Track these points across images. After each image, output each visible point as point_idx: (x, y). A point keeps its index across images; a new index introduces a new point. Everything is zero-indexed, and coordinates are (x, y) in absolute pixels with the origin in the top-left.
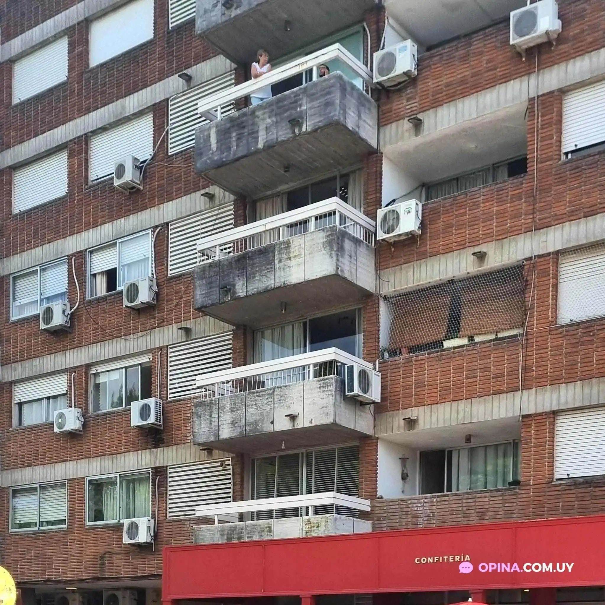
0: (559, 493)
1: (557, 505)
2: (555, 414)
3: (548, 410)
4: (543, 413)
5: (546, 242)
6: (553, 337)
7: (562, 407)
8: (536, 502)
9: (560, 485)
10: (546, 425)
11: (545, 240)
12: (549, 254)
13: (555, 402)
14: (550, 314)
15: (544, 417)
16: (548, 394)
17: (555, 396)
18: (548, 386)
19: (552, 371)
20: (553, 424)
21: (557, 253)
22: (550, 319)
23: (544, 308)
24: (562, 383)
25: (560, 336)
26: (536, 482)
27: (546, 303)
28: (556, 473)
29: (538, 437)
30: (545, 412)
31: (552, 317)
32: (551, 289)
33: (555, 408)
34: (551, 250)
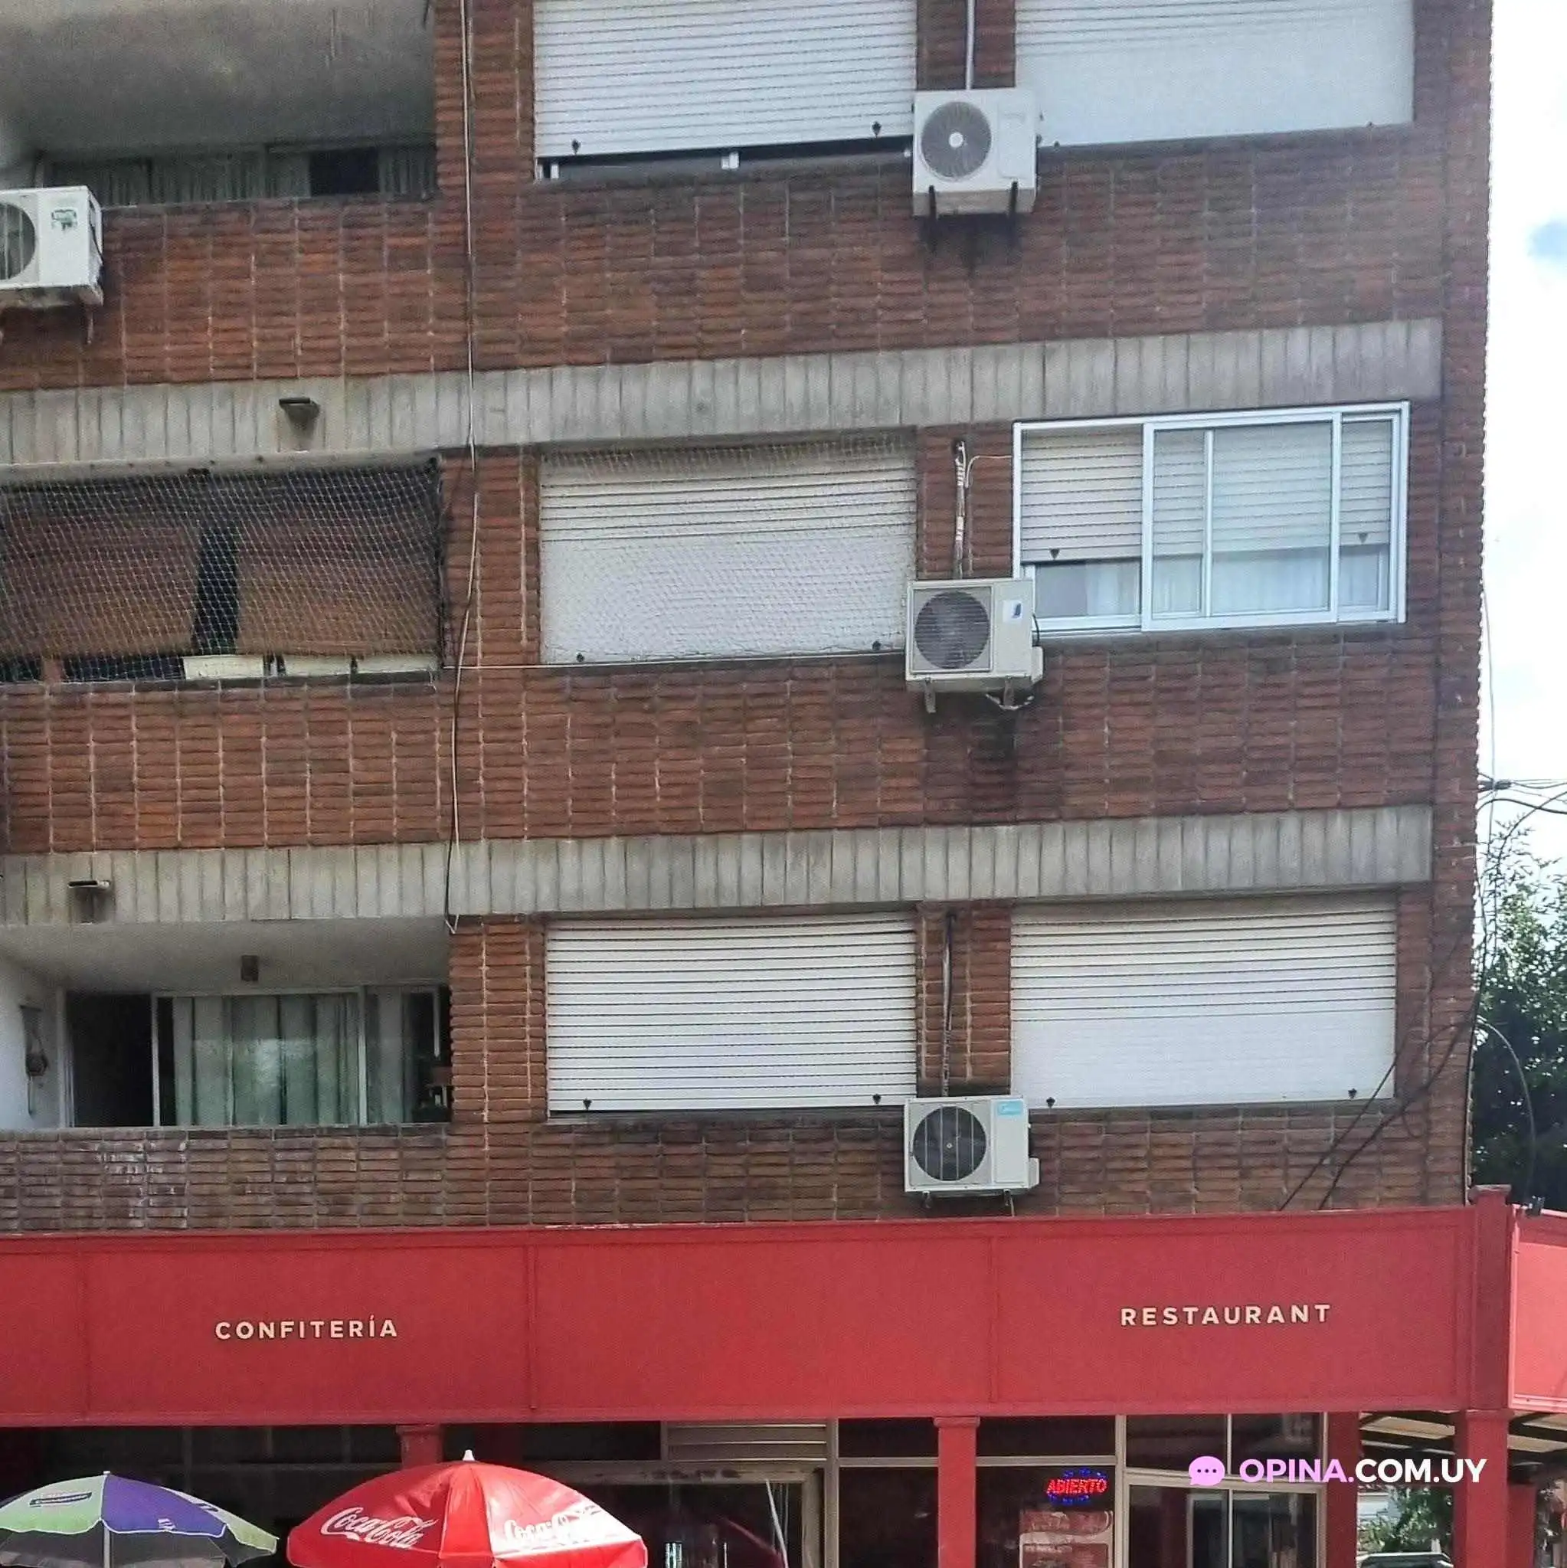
0: (567, 1152)
1: (564, 1185)
2: (544, 923)
3: (527, 909)
4: (513, 916)
5: (504, 411)
6: (534, 698)
7: (568, 907)
8: (500, 1175)
9: (569, 1129)
10: (523, 953)
11: (500, 406)
12: (512, 450)
13: (546, 891)
14: (523, 628)
15: (517, 928)
16: (524, 866)
17: (546, 871)
18: (525, 841)
19: (534, 796)
20: (540, 952)
21: (537, 452)
22: (524, 642)
23: (504, 608)
24: (566, 837)
25: (550, 697)
26: (497, 1117)
27: (510, 595)
28: (551, 1095)
29: (498, 985)
30: (520, 915)
31: (529, 639)
32: (523, 553)
33: (548, 907)
34: (520, 438)
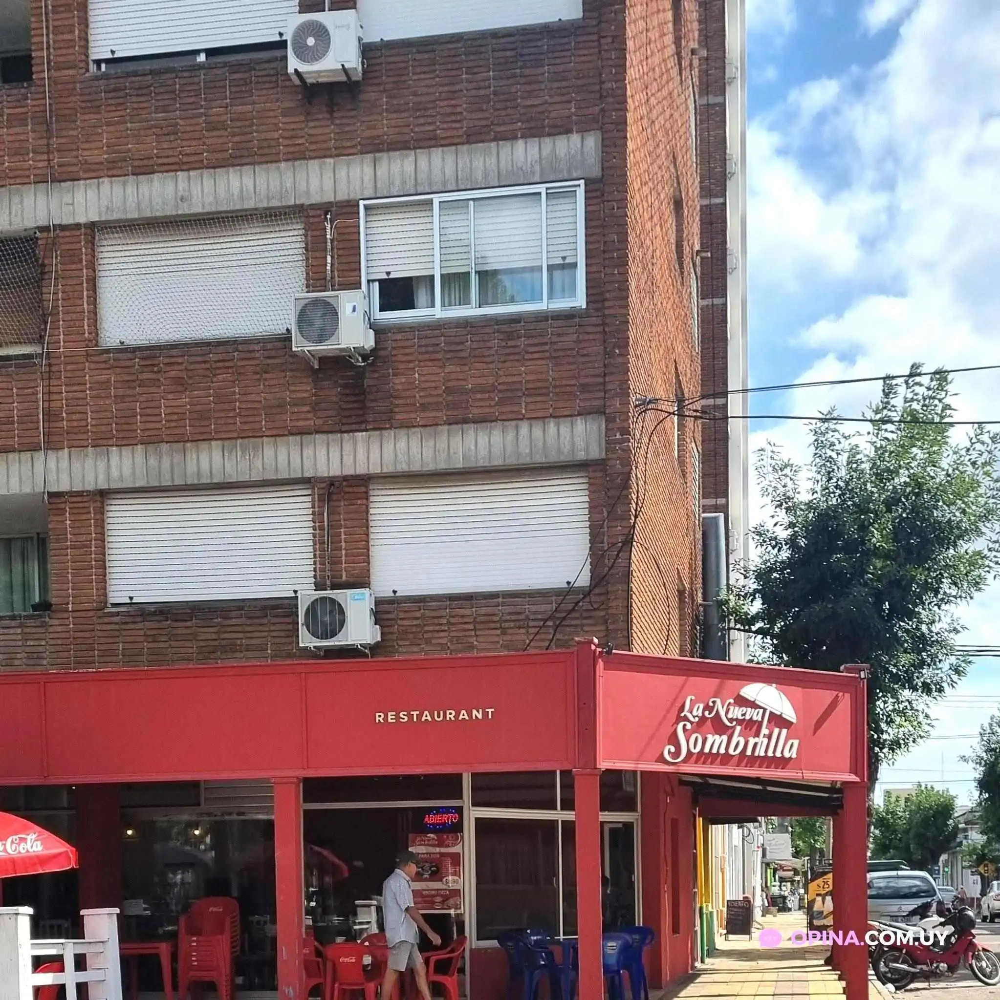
0: (117, 627)
1: (114, 646)
2: (103, 495)
3: (90, 487)
4: (83, 492)
5: (73, 204)
6: (93, 366)
7: (114, 486)
8: (79, 641)
9: (118, 614)
10: (89, 513)
11: (71, 202)
12: (78, 226)
13: (102, 477)
14: (86, 327)
15: (85, 499)
16: (89, 462)
17: (101, 466)
18: (90, 449)
19: (94, 423)
20: (101, 512)
21: (92, 227)
22: (86, 335)
23: (74, 316)
24: (112, 446)
25: (103, 366)
26: (77, 607)
27: (78, 309)
28: (110, 594)
29: (77, 531)
30: (87, 491)
31: (89, 333)
32: (85, 285)
33: (102, 485)
34: (82, 220)
